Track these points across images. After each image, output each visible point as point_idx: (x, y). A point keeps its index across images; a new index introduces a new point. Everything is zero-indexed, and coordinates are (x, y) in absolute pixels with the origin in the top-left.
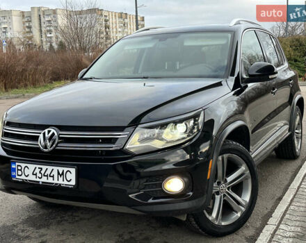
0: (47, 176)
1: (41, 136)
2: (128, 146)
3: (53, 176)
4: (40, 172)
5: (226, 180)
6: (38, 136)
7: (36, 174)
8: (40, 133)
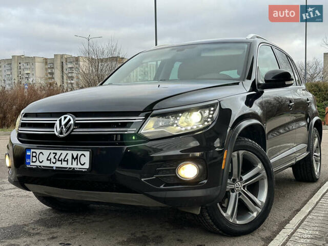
0: (61, 161)
1: (57, 123)
2: (142, 131)
3: (67, 161)
4: (54, 158)
5: (241, 178)
6: (55, 123)
7: (50, 160)
8: (56, 121)
